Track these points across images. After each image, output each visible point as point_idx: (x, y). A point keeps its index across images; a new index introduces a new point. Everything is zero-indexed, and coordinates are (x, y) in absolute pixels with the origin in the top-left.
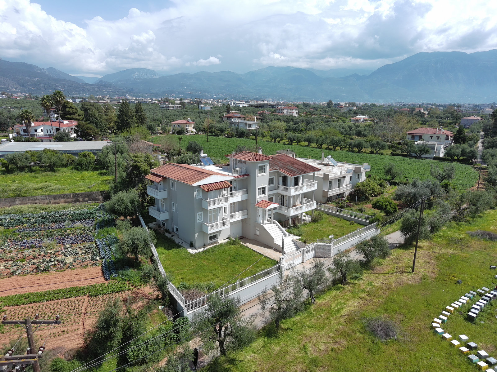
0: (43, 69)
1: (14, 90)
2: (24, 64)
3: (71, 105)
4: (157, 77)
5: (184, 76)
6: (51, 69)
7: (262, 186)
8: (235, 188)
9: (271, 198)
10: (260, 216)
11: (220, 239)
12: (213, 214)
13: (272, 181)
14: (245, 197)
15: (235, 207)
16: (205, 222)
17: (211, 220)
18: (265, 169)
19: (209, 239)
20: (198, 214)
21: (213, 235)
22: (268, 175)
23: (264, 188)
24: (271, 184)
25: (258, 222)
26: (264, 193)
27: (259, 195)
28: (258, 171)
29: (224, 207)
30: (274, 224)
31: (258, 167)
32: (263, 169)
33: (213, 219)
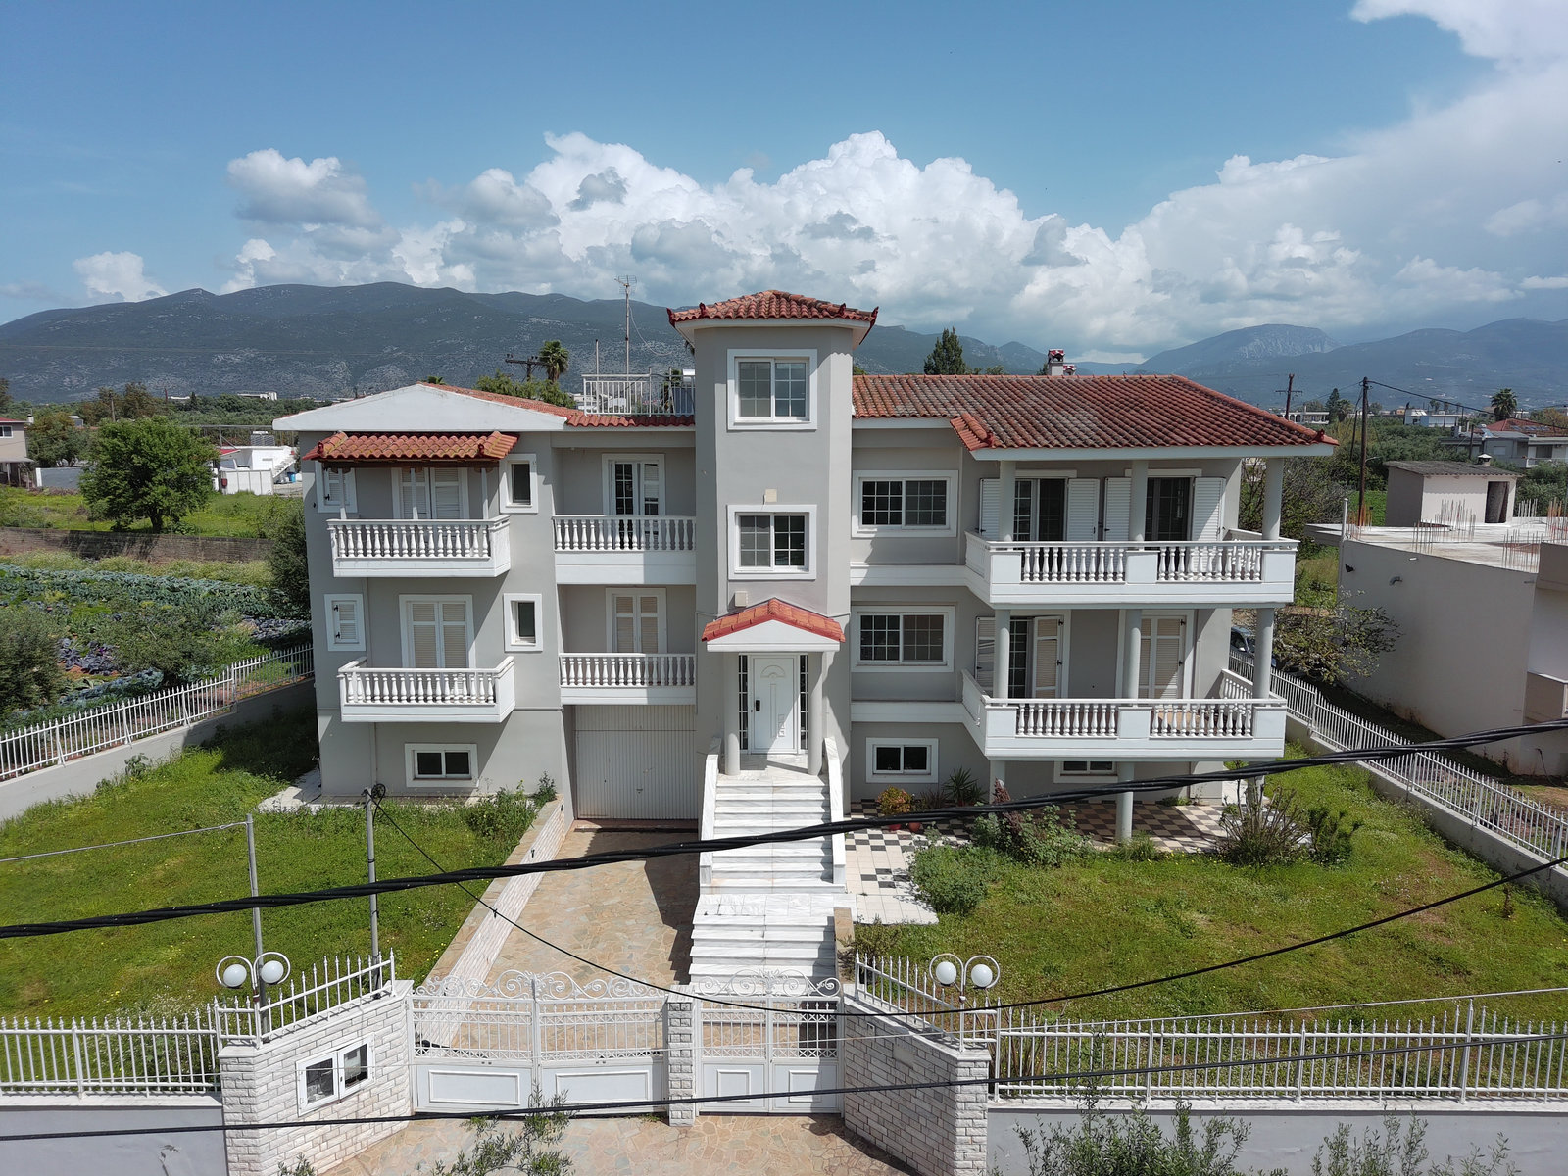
7: (773, 506)
8: (652, 509)
9: (923, 620)
10: (758, 705)
11: (484, 786)
12: (439, 624)
13: (928, 503)
14: (675, 568)
15: (649, 625)
16: (378, 653)
17: (424, 658)
18: (801, 390)
19: (411, 766)
20: (329, 598)
21: (441, 749)
22: (820, 435)
23: (799, 522)
24: (926, 520)
25: (744, 745)
26: (799, 560)
27: (746, 560)
28: (730, 399)
29: (509, 596)
30: (816, 781)
31: (733, 369)
32: (781, 392)
33: (441, 655)
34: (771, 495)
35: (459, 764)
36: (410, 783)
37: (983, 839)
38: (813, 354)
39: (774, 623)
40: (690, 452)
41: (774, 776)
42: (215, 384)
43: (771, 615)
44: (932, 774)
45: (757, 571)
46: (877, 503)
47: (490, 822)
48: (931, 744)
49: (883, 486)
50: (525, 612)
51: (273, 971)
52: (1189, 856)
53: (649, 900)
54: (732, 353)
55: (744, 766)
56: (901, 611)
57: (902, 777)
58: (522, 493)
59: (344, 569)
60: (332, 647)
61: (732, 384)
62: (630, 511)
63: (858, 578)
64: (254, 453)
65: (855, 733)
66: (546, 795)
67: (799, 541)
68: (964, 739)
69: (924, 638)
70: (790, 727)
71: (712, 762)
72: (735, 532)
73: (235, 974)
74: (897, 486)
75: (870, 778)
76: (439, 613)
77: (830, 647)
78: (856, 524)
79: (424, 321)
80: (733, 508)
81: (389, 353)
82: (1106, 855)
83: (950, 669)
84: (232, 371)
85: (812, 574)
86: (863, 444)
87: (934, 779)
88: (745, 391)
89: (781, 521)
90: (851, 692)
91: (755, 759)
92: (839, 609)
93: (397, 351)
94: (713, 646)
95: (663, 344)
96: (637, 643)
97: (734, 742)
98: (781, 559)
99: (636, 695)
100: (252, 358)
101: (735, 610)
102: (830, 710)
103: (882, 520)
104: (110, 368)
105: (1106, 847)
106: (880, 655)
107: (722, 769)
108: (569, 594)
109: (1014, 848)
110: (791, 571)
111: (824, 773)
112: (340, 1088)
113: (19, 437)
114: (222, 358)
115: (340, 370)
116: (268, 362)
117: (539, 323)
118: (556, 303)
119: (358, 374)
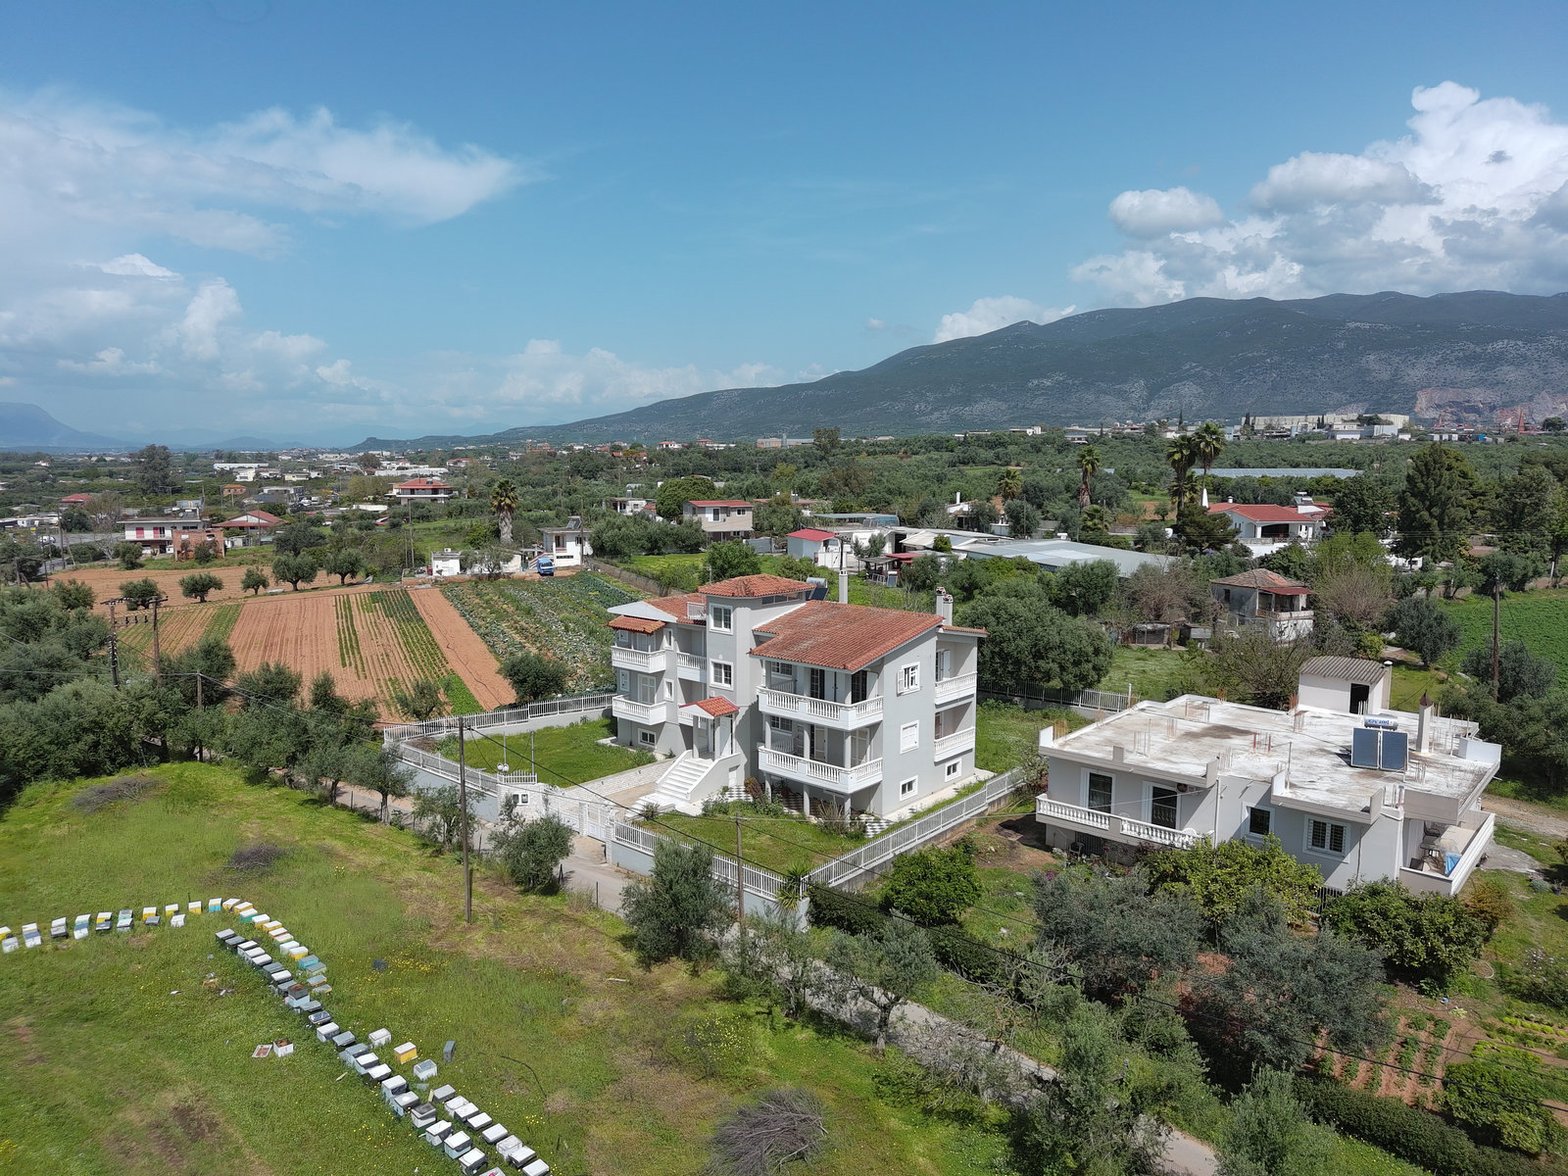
7: (722, 661)
12: (648, 686)
14: (699, 676)
16: (633, 695)
18: (730, 620)
19: (640, 737)
21: (648, 732)
22: (733, 636)
23: (730, 667)
26: (730, 682)
27: (716, 680)
28: (712, 620)
29: (665, 680)
31: (713, 610)
32: (724, 619)
34: (721, 657)
35: (652, 738)
36: (639, 743)
38: (732, 608)
40: (702, 634)
42: (1027, 406)
45: (719, 684)
50: (670, 686)
51: (506, 769)
55: (702, 756)
58: (669, 642)
61: (712, 616)
72: (713, 669)
76: (649, 681)
79: (1228, 334)
80: (711, 659)
81: (1187, 370)
84: (1042, 394)
85: (733, 688)
88: (715, 618)
89: (725, 667)
93: (1196, 367)
95: (1520, 343)
98: (725, 681)
100: (1061, 381)
104: (949, 394)
110: (728, 686)
112: (521, 803)
113: (749, 514)
114: (1036, 382)
115: (1137, 389)
116: (1074, 385)
117: (1357, 328)
118: (1389, 303)
119: (1153, 392)
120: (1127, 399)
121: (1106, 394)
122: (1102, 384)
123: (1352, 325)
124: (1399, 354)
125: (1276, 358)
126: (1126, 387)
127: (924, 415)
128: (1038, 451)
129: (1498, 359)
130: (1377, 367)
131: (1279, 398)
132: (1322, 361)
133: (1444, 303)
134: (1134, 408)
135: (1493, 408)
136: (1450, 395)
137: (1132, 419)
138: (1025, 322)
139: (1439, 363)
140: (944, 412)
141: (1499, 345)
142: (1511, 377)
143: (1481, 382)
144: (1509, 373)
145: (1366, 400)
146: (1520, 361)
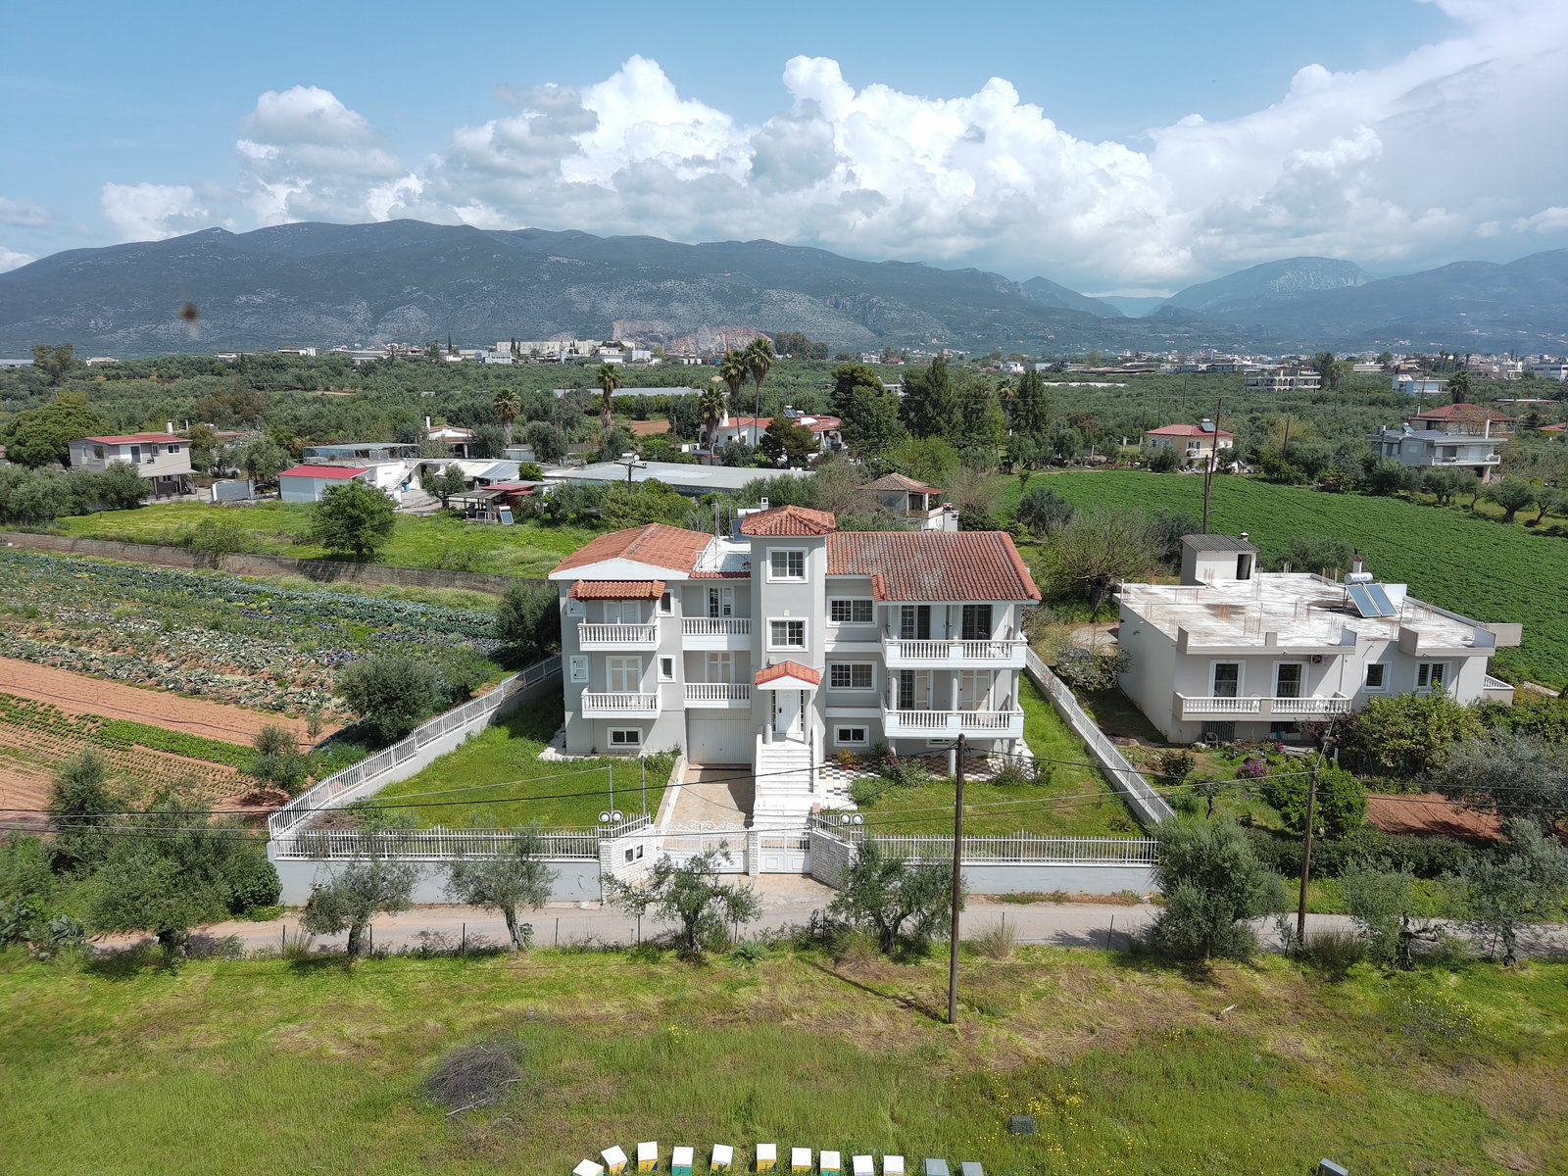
0: (1016, 283)
1: (935, 341)
2: (972, 274)
3: (867, 376)
4: (1361, 282)
5: (1465, 273)
6: (1039, 282)
7: (787, 618)
8: (727, 611)
9: (862, 667)
10: (780, 710)
11: (648, 749)
12: (625, 670)
13: (864, 611)
14: (741, 642)
15: (726, 667)
16: (597, 686)
17: (617, 687)
18: (800, 565)
19: (610, 738)
20: (572, 657)
21: (625, 730)
22: (811, 585)
23: (800, 624)
24: (863, 619)
25: (774, 729)
26: (800, 642)
27: (775, 642)
28: (767, 567)
29: (660, 657)
30: (807, 747)
31: (769, 555)
32: (791, 565)
33: (625, 684)
34: (787, 613)
35: (633, 737)
36: (609, 746)
37: (884, 775)
38: (805, 549)
39: (788, 677)
40: (748, 588)
41: (788, 744)
42: (238, 325)
43: (786, 673)
44: (866, 743)
45: (780, 648)
46: (839, 611)
47: (656, 766)
48: (866, 728)
49: (841, 603)
50: (667, 664)
51: (617, 817)
52: (979, 782)
53: (731, 802)
54: (768, 549)
55: (775, 739)
56: (851, 663)
57: (851, 744)
58: (666, 606)
59: (585, 647)
60: (573, 681)
61: (769, 562)
62: (717, 616)
63: (829, 648)
64: (378, 469)
65: (828, 722)
66: (676, 752)
67: (800, 633)
68: (878, 724)
69: (862, 676)
70: (796, 721)
71: (759, 737)
72: (770, 629)
73: (605, 818)
74: (848, 603)
75: (835, 745)
76: (624, 663)
77: (814, 688)
78: (829, 621)
80: (769, 619)
81: (409, 293)
82: (941, 782)
83: (875, 691)
84: (254, 313)
85: (806, 649)
86: (830, 585)
87: (867, 745)
88: (774, 564)
89: (792, 624)
90: (826, 702)
91: (779, 736)
92: (820, 666)
93: (418, 291)
94: (760, 687)
95: (683, 283)
96: (720, 678)
97: (769, 728)
98: (792, 641)
99: (723, 704)
100: (274, 299)
101: (770, 667)
102: (815, 709)
103: (841, 619)
105: (943, 779)
106: (841, 684)
107: (764, 742)
108: (689, 656)
109: (896, 778)
110: (796, 647)
111: (811, 744)
112: (635, 859)
113: (185, 452)
114: (244, 298)
115: (361, 311)
116: (290, 303)
117: (558, 261)
118: (574, 240)
119: (378, 314)
120: (351, 321)
121: (326, 314)
122: (322, 304)
123: (553, 259)
124: (594, 289)
125: (492, 286)
126: (349, 308)
127: (104, 333)
128: (340, 374)
129: (667, 297)
130: (578, 299)
131: (500, 325)
132: (532, 291)
133: (619, 244)
134: (359, 331)
135: (670, 338)
136: (638, 326)
137: (360, 342)
138: (217, 229)
139: (626, 297)
140: (131, 330)
141: (669, 284)
142: (680, 312)
143: (660, 316)
144: (678, 309)
145: (573, 329)
146: (685, 299)
